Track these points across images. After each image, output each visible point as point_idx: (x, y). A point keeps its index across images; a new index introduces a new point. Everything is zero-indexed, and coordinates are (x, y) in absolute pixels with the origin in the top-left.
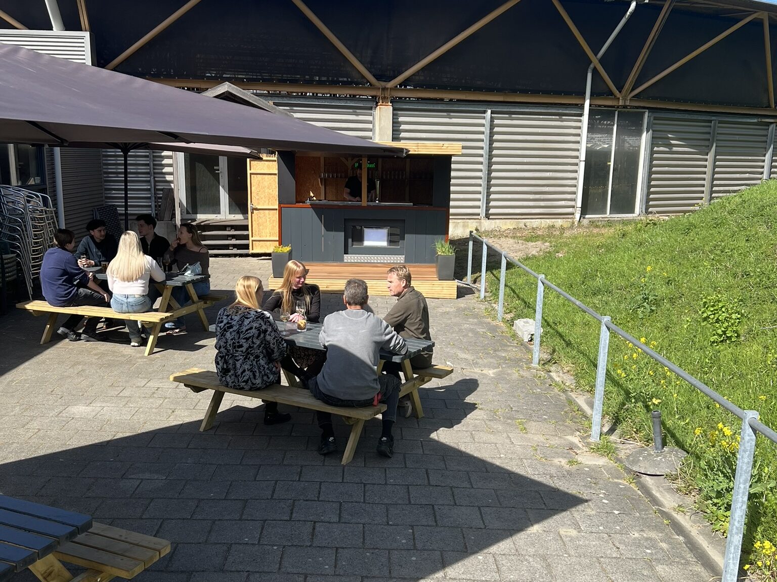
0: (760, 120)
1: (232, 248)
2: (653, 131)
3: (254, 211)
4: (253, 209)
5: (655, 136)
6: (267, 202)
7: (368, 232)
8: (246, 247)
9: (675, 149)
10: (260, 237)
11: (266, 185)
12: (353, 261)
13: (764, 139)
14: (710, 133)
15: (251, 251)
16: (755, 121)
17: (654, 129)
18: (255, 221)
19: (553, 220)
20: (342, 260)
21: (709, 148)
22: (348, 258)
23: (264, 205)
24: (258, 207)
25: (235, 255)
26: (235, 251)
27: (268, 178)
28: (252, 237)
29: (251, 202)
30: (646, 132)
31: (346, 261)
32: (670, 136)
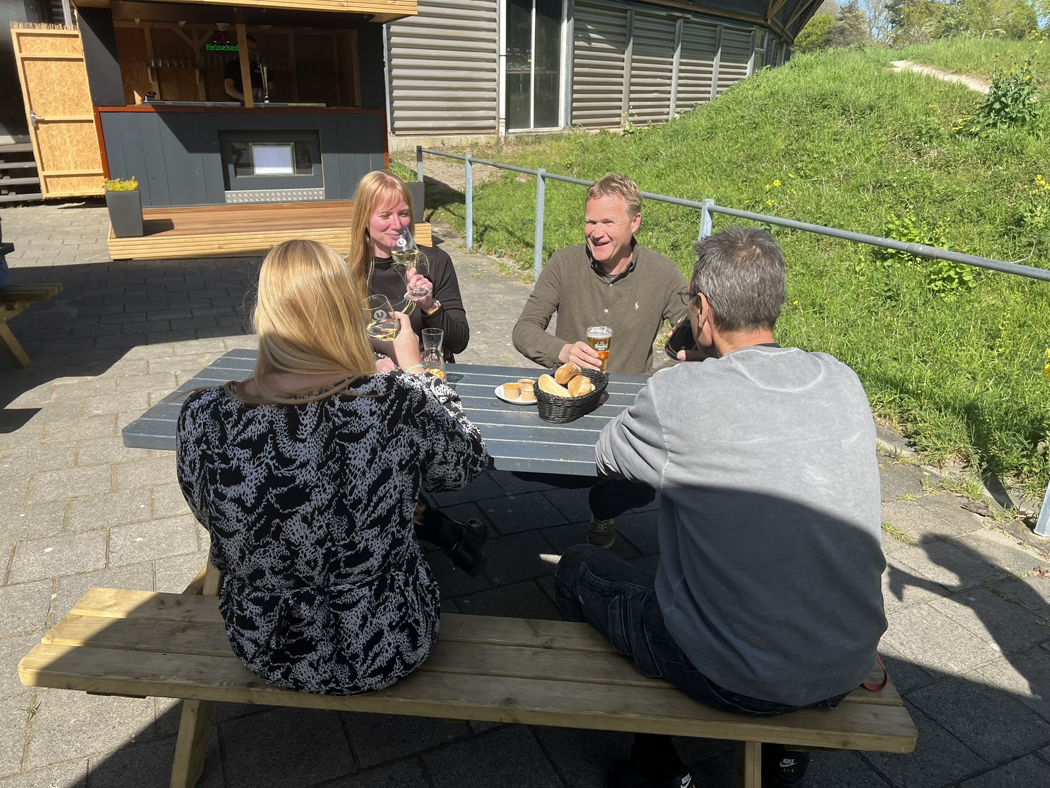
0: (669, 13)
1: (6, 192)
2: (575, 20)
3: (40, 125)
4: (38, 122)
5: (577, 26)
6: (61, 109)
7: (259, 152)
8: (36, 188)
9: (594, 44)
10: (58, 169)
11: (55, 78)
12: (241, 201)
13: (670, 37)
14: (625, 26)
15: (45, 195)
16: (664, 14)
17: (576, 17)
18: (43, 142)
19: (476, 136)
20: (223, 200)
21: (626, 44)
22: (232, 196)
23: (56, 114)
24: (47, 119)
25: (16, 204)
26: (13, 197)
27: (57, 67)
28: (43, 170)
29: (31, 109)
30: (566, 20)
31: (229, 201)
32: (589, 27)
